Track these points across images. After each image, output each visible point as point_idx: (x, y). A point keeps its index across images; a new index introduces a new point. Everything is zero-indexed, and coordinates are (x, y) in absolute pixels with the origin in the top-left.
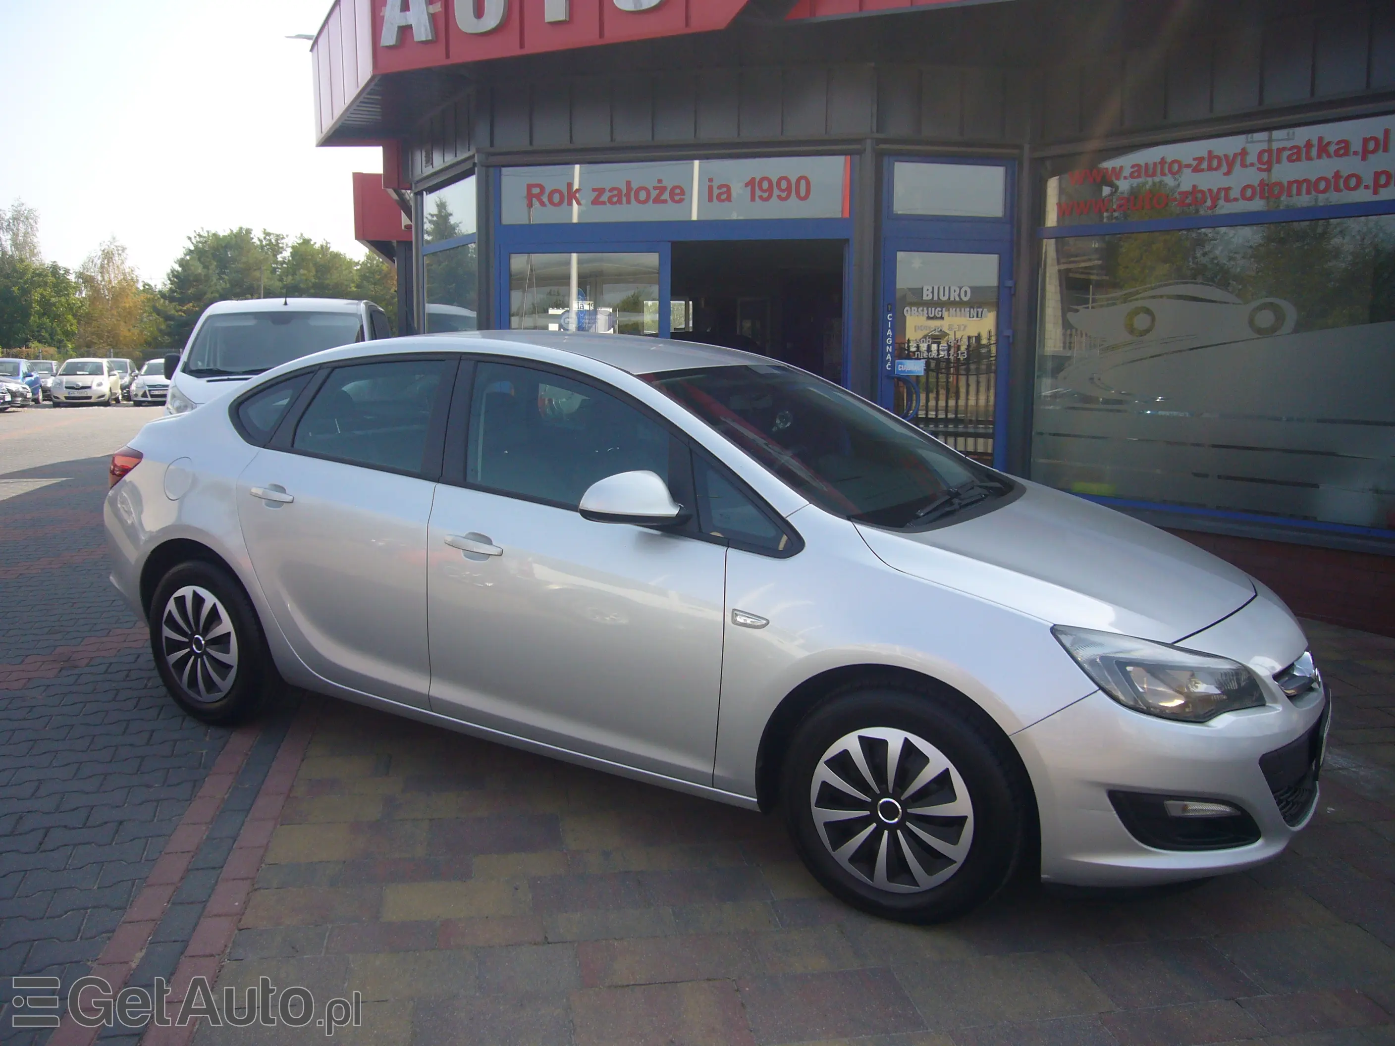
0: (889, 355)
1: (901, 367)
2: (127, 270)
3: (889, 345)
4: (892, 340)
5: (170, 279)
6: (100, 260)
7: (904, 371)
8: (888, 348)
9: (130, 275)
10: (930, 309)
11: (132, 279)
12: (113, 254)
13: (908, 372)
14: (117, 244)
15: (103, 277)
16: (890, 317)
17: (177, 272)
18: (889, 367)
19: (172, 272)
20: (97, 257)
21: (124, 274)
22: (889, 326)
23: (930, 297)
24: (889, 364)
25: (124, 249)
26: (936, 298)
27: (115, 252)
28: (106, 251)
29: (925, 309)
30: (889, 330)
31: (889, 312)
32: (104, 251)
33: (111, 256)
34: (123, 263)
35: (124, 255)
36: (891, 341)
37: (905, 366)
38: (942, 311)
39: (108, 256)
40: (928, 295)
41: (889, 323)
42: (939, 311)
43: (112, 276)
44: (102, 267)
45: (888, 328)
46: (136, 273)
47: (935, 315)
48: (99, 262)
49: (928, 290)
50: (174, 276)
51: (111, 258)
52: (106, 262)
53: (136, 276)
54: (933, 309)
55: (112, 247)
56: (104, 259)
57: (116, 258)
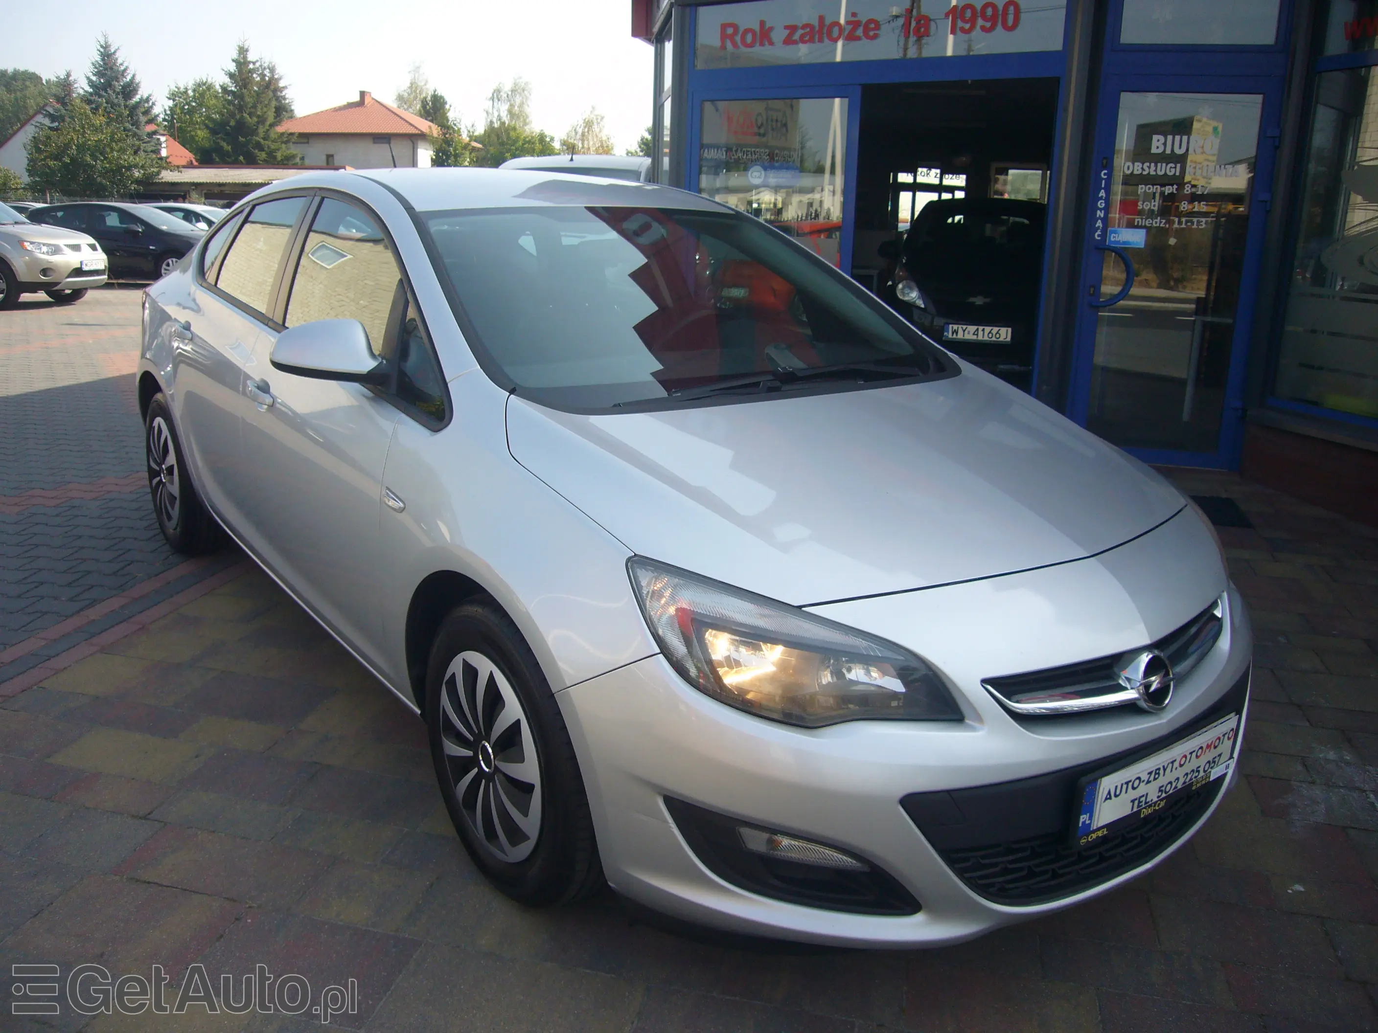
0: (1099, 221)
1: (1114, 237)
2: (604, 138)
3: (1101, 210)
4: (1105, 203)
5: (640, 147)
6: (581, 129)
7: (1118, 242)
8: (1099, 212)
9: (606, 142)
10: (1159, 165)
11: (607, 147)
12: (593, 123)
13: (1124, 243)
14: (596, 112)
15: (583, 144)
16: (1105, 174)
17: (647, 139)
18: (1099, 236)
19: (642, 140)
20: (579, 126)
21: (601, 142)
22: (1103, 186)
23: (1160, 151)
24: (1099, 232)
25: (602, 118)
26: (1168, 151)
27: (595, 122)
28: (587, 120)
29: (1153, 165)
30: (1103, 191)
31: (1104, 168)
32: (585, 120)
33: (591, 124)
34: (600, 131)
35: (602, 123)
36: (1103, 205)
37: (1120, 236)
38: (1175, 168)
39: (589, 124)
40: (1158, 147)
41: (1103, 182)
42: (1171, 167)
43: (591, 143)
44: (583, 135)
45: (1102, 188)
46: (612, 141)
47: (1166, 173)
48: (580, 131)
49: (1158, 141)
50: (644, 144)
51: (591, 126)
52: (586, 130)
53: (612, 144)
54: (1164, 165)
55: (592, 116)
56: (585, 127)
57: (595, 127)
